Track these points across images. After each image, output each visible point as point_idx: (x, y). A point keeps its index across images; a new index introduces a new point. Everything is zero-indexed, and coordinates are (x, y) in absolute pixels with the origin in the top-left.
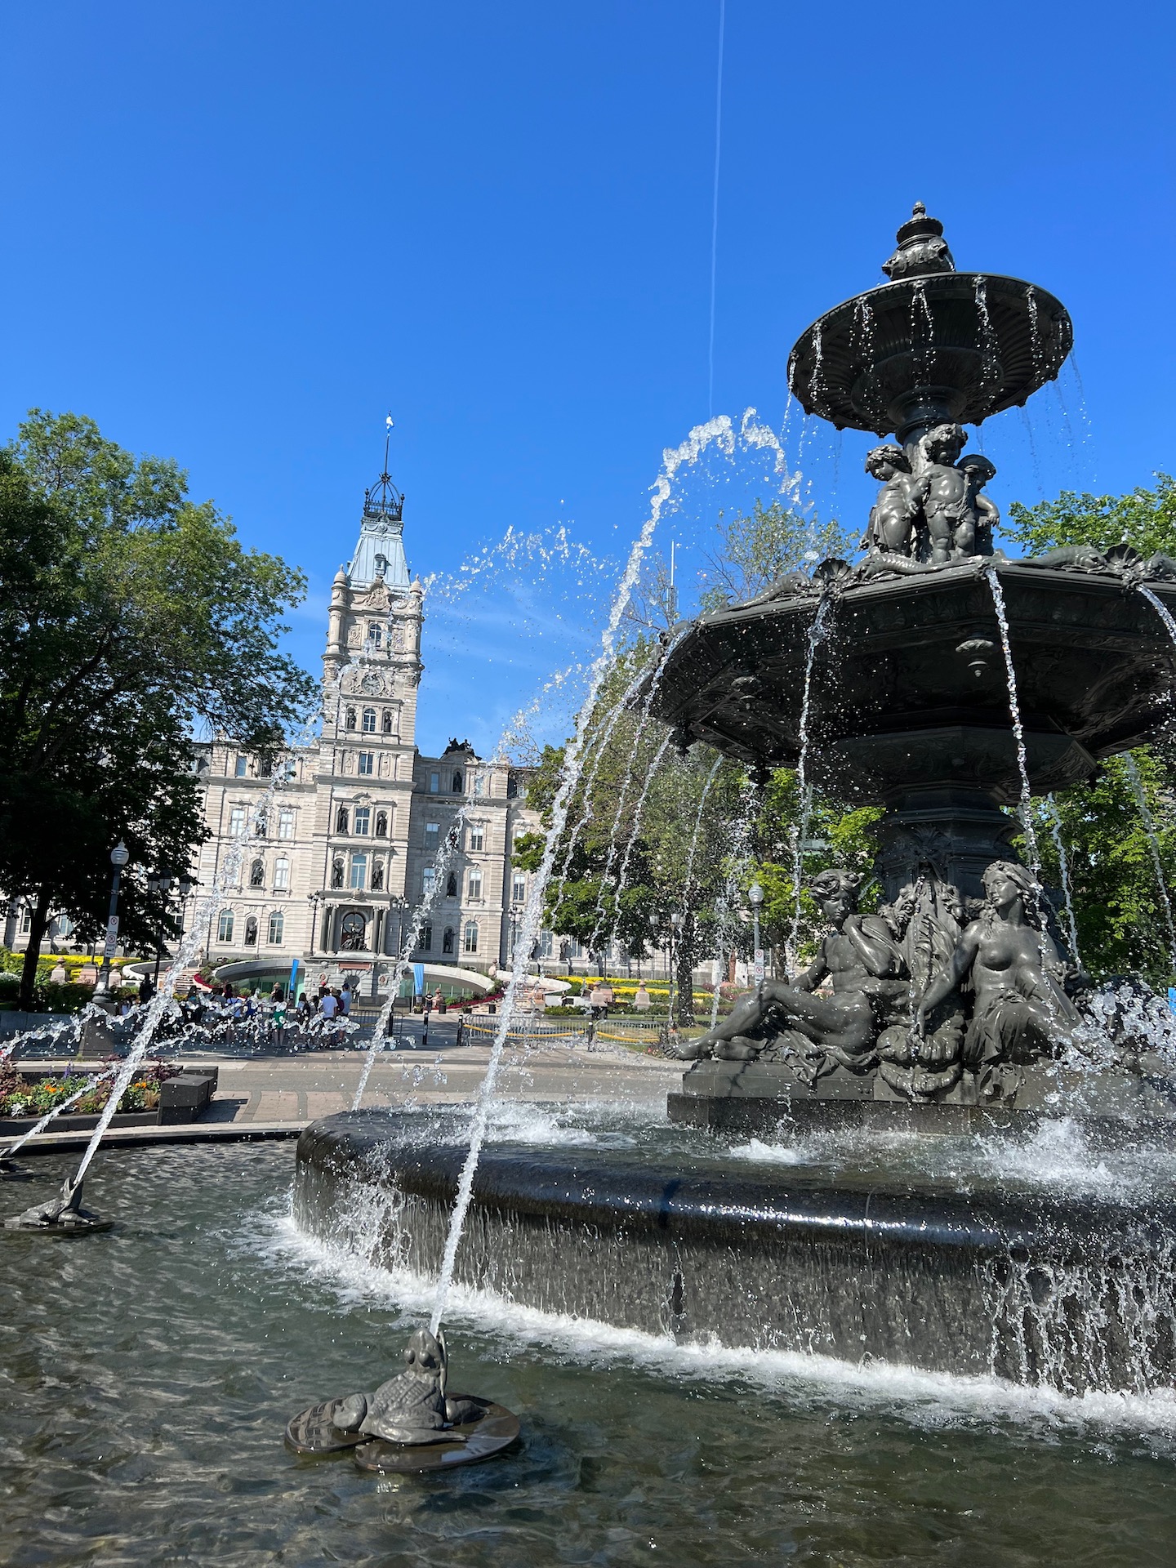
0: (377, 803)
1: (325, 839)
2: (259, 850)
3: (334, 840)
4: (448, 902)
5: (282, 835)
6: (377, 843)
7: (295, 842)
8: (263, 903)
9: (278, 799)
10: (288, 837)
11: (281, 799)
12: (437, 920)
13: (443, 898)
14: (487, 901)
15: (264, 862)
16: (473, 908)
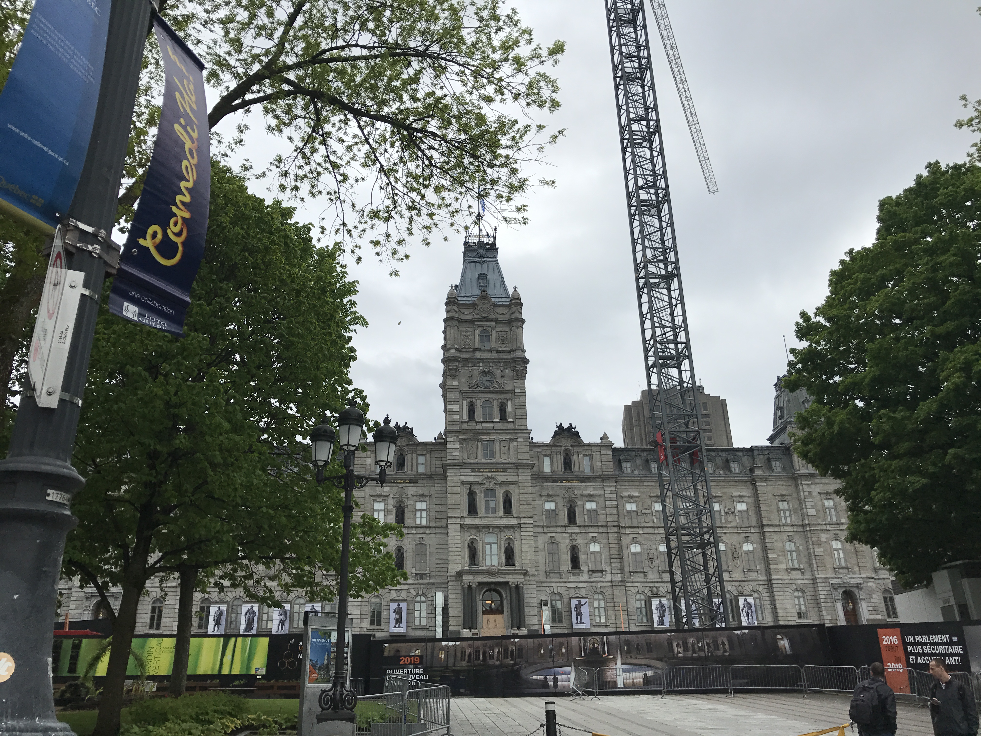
0: (502, 484)
1: (458, 521)
3: (467, 521)
4: (574, 575)
5: (418, 522)
6: (505, 521)
7: (430, 527)
8: (406, 587)
9: (412, 490)
10: (424, 522)
11: (415, 489)
12: (565, 593)
13: (568, 572)
14: (609, 572)
15: (405, 548)
16: (597, 579)
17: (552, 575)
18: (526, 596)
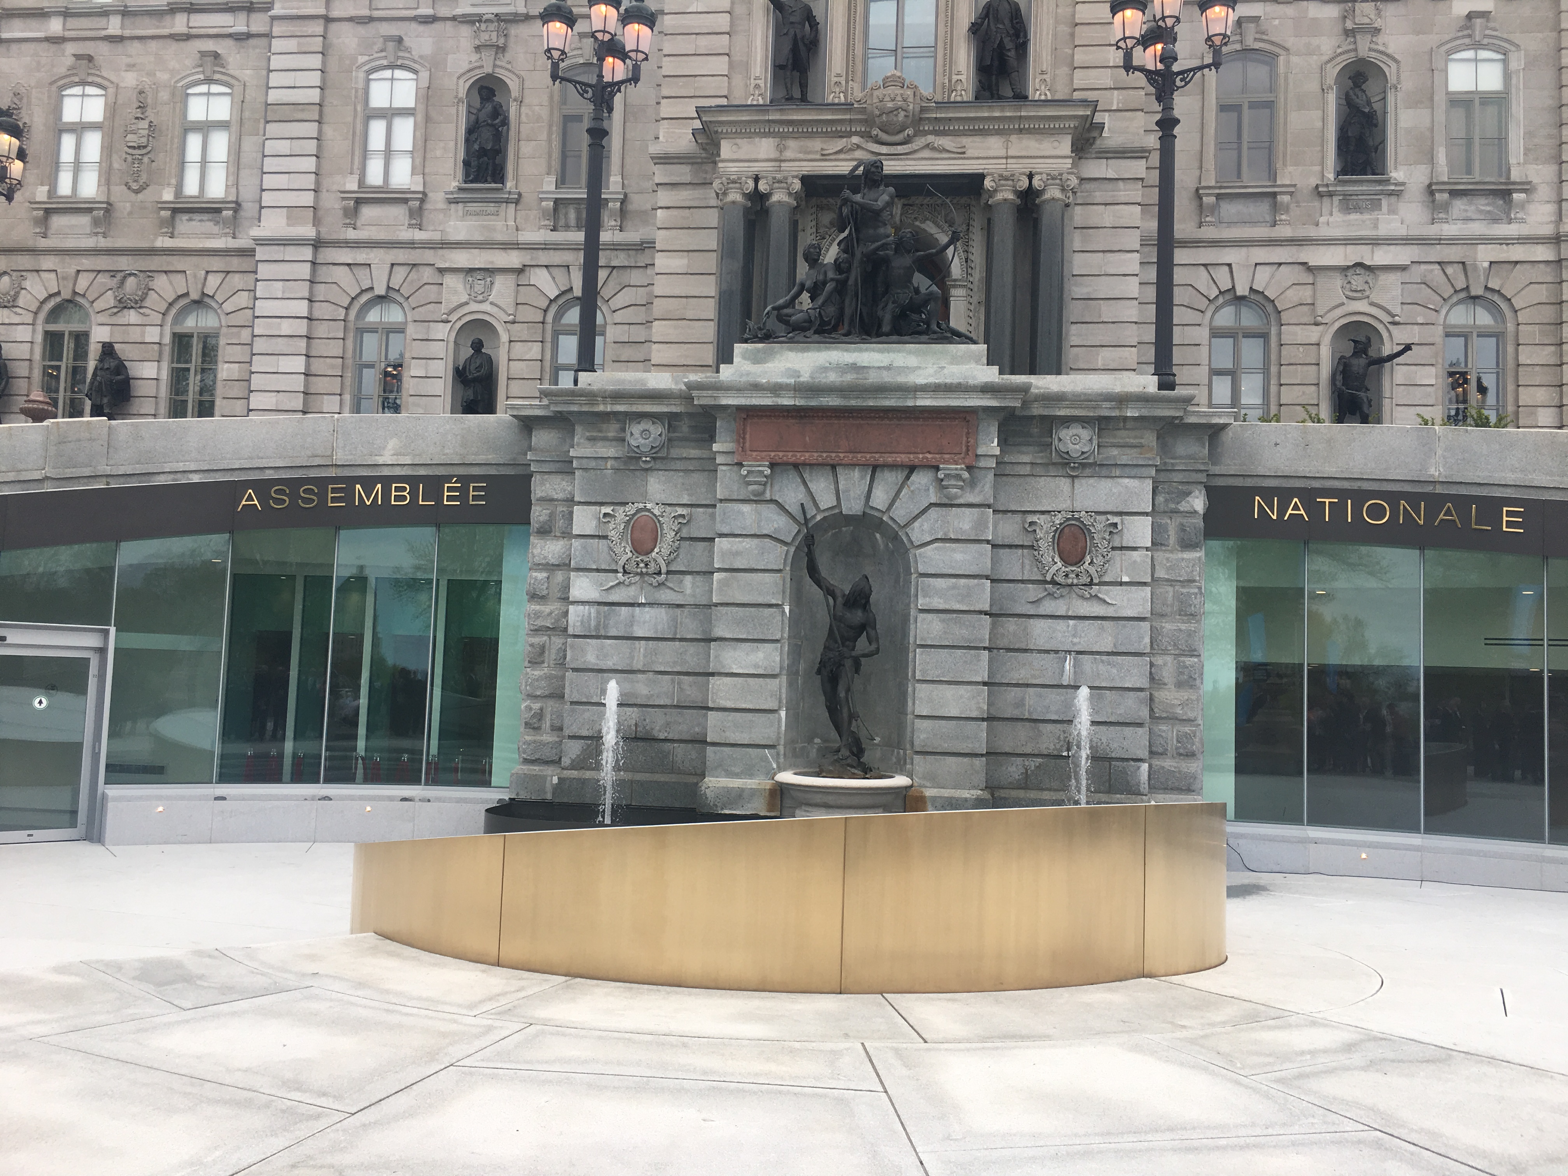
2: (490, 35)
4: (1349, 205)
8: (514, 259)
12: (1294, 295)
13: (1319, 193)
14: (1544, 192)
15: (513, 84)
16: (1478, 228)
17: (1229, 209)
18: (1079, 264)
